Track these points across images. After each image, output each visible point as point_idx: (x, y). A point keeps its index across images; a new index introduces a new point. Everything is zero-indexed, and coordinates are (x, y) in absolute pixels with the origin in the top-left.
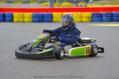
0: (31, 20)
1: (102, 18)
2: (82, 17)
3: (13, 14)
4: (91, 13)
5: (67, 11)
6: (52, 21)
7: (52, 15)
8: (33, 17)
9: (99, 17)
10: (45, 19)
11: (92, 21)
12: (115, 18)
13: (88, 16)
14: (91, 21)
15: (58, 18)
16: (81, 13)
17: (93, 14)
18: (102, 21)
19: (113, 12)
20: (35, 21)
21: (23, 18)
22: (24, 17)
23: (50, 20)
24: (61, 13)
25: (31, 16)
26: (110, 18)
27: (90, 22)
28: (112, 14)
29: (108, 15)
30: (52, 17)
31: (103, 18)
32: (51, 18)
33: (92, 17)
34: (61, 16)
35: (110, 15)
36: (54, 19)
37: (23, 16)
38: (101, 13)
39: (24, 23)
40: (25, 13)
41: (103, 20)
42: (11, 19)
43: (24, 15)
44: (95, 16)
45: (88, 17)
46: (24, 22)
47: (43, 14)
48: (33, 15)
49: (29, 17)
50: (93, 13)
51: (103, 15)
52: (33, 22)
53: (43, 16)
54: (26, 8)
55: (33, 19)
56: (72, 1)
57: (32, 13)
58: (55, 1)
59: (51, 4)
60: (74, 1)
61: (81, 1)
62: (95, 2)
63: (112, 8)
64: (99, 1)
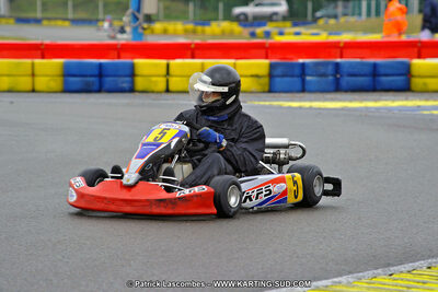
0: (57, 84)
1: (303, 81)
4: (266, 62)
5: (189, 53)
6: (132, 90)
7: (132, 66)
8: (67, 73)
9: (292, 76)
10: (108, 81)
11: (270, 91)
12: (345, 81)
13: (255, 72)
14: (267, 88)
15: (154, 79)
16: (232, 61)
17: (272, 66)
18: (303, 90)
19: (339, 60)
20: (72, 87)
21: (29, 79)
22: (33, 75)
23: (126, 83)
24: (164, 62)
25: (58, 71)
26: (331, 78)
27: (264, 92)
28: (337, 65)
29: (322, 70)
30: (132, 73)
31: (308, 78)
32: (128, 79)
33: (271, 76)
34: (164, 71)
35: (330, 69)
36: (140, 83)
37: (30, 72)
38: (301, 61)
39: (34, 94)
40: (37, 61)
41: (307, 87)
43: (33, 64)
44: (278, 71)
45: (257, 76)
46: (33, 91)
47: (100, 65)
48: (65, 66)
49: (53, 76)
50: (274, 61)
51: (307, 71)
52: (67, 90)
53: (101, 72)
54: (47, 42)
55: (65, 83)
56: (242, 17)
57: (61, 61)
58: (149, 19)
59: (135, 29)
60: (250, 18)
61: (275, 17)
62: (321, 22)
63: (342, 45)
64: (335, 17)
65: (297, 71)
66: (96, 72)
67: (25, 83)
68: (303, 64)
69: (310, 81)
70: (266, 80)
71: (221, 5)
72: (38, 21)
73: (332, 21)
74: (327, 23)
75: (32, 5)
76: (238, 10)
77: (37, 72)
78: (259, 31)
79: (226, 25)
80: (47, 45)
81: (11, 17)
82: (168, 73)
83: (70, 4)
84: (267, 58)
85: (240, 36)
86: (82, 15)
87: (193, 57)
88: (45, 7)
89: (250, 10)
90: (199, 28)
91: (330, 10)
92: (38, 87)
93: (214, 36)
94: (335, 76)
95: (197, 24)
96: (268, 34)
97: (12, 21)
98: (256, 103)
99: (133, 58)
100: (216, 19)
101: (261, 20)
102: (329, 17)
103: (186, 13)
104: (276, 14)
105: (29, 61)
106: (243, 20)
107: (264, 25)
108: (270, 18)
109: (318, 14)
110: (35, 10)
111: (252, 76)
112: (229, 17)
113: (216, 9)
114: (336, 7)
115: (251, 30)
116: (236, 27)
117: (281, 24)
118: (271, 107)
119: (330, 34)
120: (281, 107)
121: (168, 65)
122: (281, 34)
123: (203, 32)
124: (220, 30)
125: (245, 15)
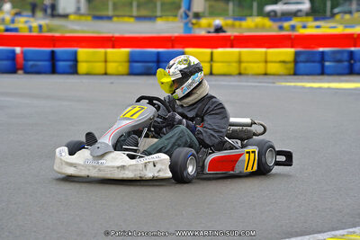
0: (124, 68)
1: (323, 66)
2: (266, 62)
3: (75, 54)
4: (292, 50)
5: (229, 43)
8: (132, 60)
9: (314, 62)
11: (295, 74)
12: (358, 66)
13: (282, 58)
14: (292, 72)
16: (263, 50)
17: (297, 54)
18: (323, 73)
19: (353, 49)
20: (136, 71)
21: (102, 65)
22: (106, 61)
24: (209, 50)
25: (125, 58)
26: (346, 63)
27: (290, 75)
28: (351, 53)
29: (339, 56)
31: (327, 64)
33: (296, 62)
34: (208, 58)
35: (345, 56)
37: (103, 59)
38: (321, 49)
39: (105, 77)
40: (109, 50)
41: (326, 71)
42: (71, 66)
43: (106, 53)
44: (302, 58)
45: (284, 62)
46: (106, 74)
47: (158, 53)
48: (131, 54)
49: (121, 62)
50: (299, 49)
51: (326, 57)
52: (132, 73)
53: (159, 59)
54: (117, 35)
55: (131, 67)
56: (272, 14)
57: (128, 50)
58: (197, 16)
59: (186, 24)
60: (279, 14)
61: (299, 14)
62: (338, 17)
63: (355, 36)
64: (350, 12)
65: (318, 58)
66: (155, 59)
67: (99, 67)
68: (323, 53)
69: (329, 66)
70: (292, 65)
71: (255, 5)
72: (109, 18)
73: (347, 17)
74: (342, 18)
75: (105, 5)
76: (269, 8)
77: (109, 59)
78: (286, 24)
79: (259, 20)
80: (117, 38)
81: (88, 15)
82: (212, 60)
83: (135, 4)
84: (292, 47)
85: (270, 29)
86: (144, 12)
87: (232, 46)
88: (115, 7)
89: (279, 8)
90: (237, 23)
91: (346, 8)
92: (109, 71)
93: (249, 29)
94: (349, 61)
95: (235, 19)
96: (293, 28)
97: (89, 18)
98: (284, 84)
99: (184, 47)
100: (251, 15)
101: (287, 16)
102: (345, 13)
103: (226, 10)
104: (300, 11)
105: (102, 50)
106: (273, 16)
107: (290, 20)
108: (296, 14)
109: (336, 10)
110: (107, 9)
111: (281, 62)
112: (261, 13)
113: (251, 7)
114: (351, 4)
115: (279, 24)
116: (267, 22)
117: (304, 19)
118: (295, 87)
119: (346, 27)
120: (304, 88)
121: (212, 53)
122: (304, 27)
123: (240, 26)
124: (254, 24)
125: (275, 12)
